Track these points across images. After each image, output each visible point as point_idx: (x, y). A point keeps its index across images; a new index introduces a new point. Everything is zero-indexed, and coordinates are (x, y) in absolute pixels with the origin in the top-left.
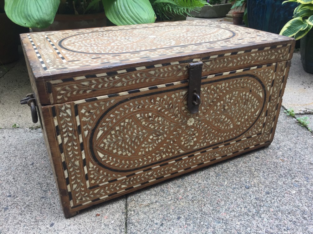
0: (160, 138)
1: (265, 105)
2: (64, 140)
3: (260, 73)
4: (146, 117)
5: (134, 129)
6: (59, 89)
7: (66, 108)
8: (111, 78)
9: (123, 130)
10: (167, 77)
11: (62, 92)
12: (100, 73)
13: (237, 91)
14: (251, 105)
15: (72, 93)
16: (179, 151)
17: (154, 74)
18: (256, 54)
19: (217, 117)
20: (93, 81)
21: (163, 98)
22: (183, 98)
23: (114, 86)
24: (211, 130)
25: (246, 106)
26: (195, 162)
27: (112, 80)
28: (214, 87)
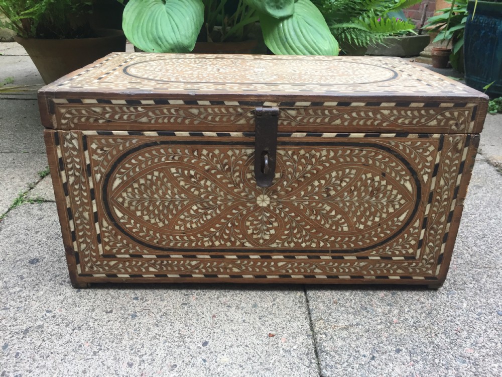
0: (209, 212)
1: (420, 207)
2: (69, 179)
3: (404, 146)
4: (186, 175)
5: (167, 188)
6: (63, 111)
7: (72, 138)
8: (132, 109)
9: (151, 187)
10: (219, 122)
11: (68, 116)
12: (116, 99)
13: (354, 169)
14: (386, 199)
15: (79, 119)
16: (244, 243)
17: (197, 114)
18: (392, 112)
19: (314, 204)
20: (108, 109)
21: (213, 154)
22: (248, 159)
23: (136, 121)
24: (303, 223)
25: (374, 199)
26: (273, 269)
27: (133, 112)
28: (306, 153)
